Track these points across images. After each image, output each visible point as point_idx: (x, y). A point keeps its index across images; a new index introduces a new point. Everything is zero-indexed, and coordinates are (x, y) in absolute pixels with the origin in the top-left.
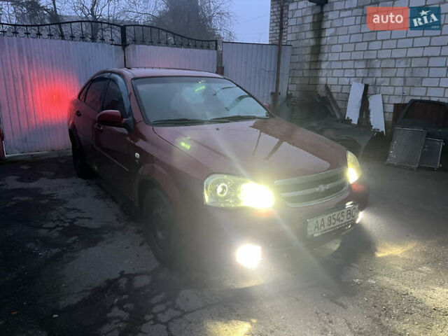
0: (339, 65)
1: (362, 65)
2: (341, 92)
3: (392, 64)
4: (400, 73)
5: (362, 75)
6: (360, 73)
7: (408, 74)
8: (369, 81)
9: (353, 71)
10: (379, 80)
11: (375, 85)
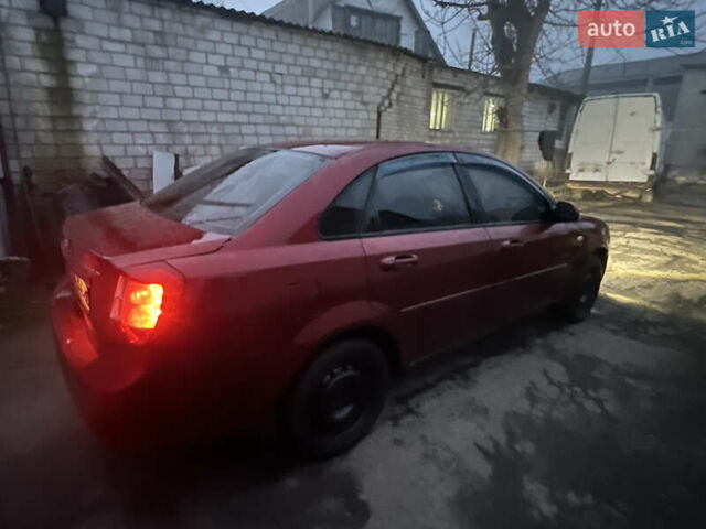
0: (122, 126)
1: (161, 128)
2: (136, 167)
3: (202, 129)
4: (215, 140)
5: (165, 142)
6: (161, 139)
7: (223, 141)
8: (178, 150)
9: (148, 136)
10: (191, 148)
11: (187, 155)
